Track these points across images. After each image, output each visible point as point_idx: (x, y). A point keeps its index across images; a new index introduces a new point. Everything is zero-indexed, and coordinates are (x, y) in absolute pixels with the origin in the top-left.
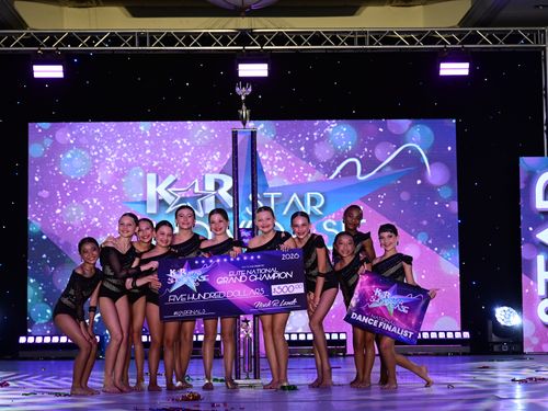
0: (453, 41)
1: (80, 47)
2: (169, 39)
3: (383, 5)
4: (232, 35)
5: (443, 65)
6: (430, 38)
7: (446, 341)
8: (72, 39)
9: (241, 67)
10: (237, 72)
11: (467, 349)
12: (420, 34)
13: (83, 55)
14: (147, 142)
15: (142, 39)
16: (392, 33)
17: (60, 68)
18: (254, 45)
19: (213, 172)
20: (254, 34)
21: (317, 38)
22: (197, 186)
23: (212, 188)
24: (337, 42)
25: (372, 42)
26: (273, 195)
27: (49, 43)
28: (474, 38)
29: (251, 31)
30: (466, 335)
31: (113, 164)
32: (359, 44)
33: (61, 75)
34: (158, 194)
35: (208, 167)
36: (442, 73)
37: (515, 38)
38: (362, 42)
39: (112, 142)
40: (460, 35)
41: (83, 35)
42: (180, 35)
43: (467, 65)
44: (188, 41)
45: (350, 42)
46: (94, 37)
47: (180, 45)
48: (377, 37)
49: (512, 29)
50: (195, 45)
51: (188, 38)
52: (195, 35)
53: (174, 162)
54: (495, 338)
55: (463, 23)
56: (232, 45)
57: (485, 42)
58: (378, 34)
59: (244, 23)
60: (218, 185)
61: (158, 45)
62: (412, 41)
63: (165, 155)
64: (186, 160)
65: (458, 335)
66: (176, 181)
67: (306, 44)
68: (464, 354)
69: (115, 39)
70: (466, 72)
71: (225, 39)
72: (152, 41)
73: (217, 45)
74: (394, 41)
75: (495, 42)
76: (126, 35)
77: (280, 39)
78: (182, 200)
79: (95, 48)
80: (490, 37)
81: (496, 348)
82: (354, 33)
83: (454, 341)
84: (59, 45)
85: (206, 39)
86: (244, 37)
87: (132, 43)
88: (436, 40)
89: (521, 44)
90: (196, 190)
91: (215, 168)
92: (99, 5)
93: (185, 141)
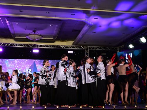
0: (70, 48)
2: (21, 45)
3: (59, 41)
4: (32, 45)
5: (68, 52)
6: (66, 47)
8: (4, 44)
9: (34, 50)
12: (65, 46)
13: (6, 47)
15: (16, 45)
17: (1, 49)
18: (36, 47)
21: (47, 46)
24: (51, 47)
25: (57, 47)
28: (74, 47)
29: (36, 44)
33: (2, 51)
37: (81, 48)
38: (55, 47)
41: (6, 44)
42: (23, 44)
44: (25, 46)
45: (53, 47)
46: (8, 44)
47: (23, 46)
49: (80, 46)
51: (25, 45)
52: (26, 45)
55: (72, 45)
56: (32, 47)
58: (58, 46)
60: (28, 71)
62: (63, 47)
64: (23, 66)
66: (21, 70)
67: (45, 47)
69: (11, 45)
70: (72, 53)
72: (18, 45)
73: (30, 46)
74: (60, 47)
75: (77, 48)
76: (13, 44)
77: (41, 46)
79: (8, 46)
80: (77, 47)
82: (54, 45)
84: (1, 45)
85: (28, 45)
86: (34, 45)
87: (15, 45)
88: (67, 47)
89: (82, 49)
90: (25, 71)
91: (28, 67)
92: (9, 39)
93: (23, 63)
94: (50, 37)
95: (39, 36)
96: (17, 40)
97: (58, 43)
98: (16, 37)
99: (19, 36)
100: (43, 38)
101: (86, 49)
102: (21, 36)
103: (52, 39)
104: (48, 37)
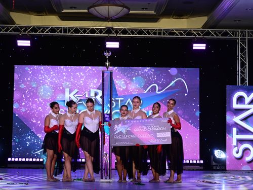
0: (199, 34)
1: (38, 33)
2: (77, 30)
3: (169, 18)
4: (104, 29)
5: (194, 45)
6: (189, 33)
7: (193, 164)
8: (35, 29)
9: (107, 43)
10: (106, 46)
11: (202, 168)
12: (185, 31)
13: (39, 37)
14: (64, 74)
15: (65, 30)
16: (173, 30)
17: (29, 42)
18: (113, 34)
19: (94, 88)
20: (113, 29)
21: (140, 32)
22: (87, 94)
23: (94, 95)
24: (149, 33)
25: (164, 34)
26: (120, 99)
27: (25, 31)
28: (208, 34)
30: (202, 162)
31: (49, 83)
33: (29, 45)
34: (70, 97)
35: (92, 85)
36: (194, 48)
37: (226, 34)
38: (160, 34)
39: (49, 73)
40: (202, 32)
41: (40, 28)
42: (81, 29)
43: (205, 45)
44: (85, 32)
45: (155, 33)
46: (44, 29)
47: (81, 33)
48: (167, 32)
49: (224, 30)
50: (88, 33)
51: (85, 30)
52: (88, 29)
53: (76, 83)
54: (214, 163)
55: (204, 27)
56: (104, 34)
57: (213, 35)
58: (167, 31)
59: (109, 24)
60: (96, 94)
61: (72, 33)
62: (181, 34)
63: (72, 80)
64: (82, 82)
65: (198, 162)
66: (78, 92)
67: (136, 34)
68: (200, 170)
69: (53, 30)
70: (204, 48)
71: (101, 31)
72: (69, 31)
73: (97, 33)
74: (173, 34)
75: (217, 35)
76: (58, 28)
77: (125, 32)
78: (80, 100)
79: (45, 33)
80: (215, 33)
81: (214, 168)
82: (157, 30)
83: (196, 164)
84: (29, 32)
85: (93, 31)
86: (109, 30)
87: (60, 32)
88: (192, 34)
89: (228, 37)
90: (87, 96)
91: (95, 86)
92: (46, 15)
93: (81, 74)
94: (146, 9)
95: (120, 8)
96: (64, 17)
97: (166, 23)
98: (65, 11)
99: (71, 8)
100: (131, 12)
101: (240, 37)
102: (75, 8)
103: (153, 12)
104: (143, 9)
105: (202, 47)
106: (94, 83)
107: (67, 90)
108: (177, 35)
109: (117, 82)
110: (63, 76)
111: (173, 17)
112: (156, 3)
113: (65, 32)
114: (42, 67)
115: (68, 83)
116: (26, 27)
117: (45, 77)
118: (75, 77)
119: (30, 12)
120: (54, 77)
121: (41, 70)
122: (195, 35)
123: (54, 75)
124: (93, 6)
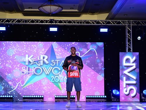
1: (10, 23)
2: (33, 21)
3: (87, 14)
4: (48, 20)
5: (101, 29)
7: (100, 98)
8: (8, 21)
9: (50, 28)
10: (49, 30)
11: (106, 100)
12: (95, 21)
13: (11, 25)
14: (24, 46)
15: (26, 21)
16: (89, 21)
17: (5, 28)
18: (54, 23)
19: (42, 54)
20: (54, 20)
21: (70, 22)
22: (38, 58)
23: (42, 59)
24: (75, 23)
25: (83, 23)
26: (57, 61)
27: (2, 22)
28: (109, 23)
29: (53, 20)
30: (105, 97)
31: (15, 51)
32: (80, 23)
33: (5, 30)
34: (28, 60)
35: (41, 52)
36: (101, 31)
37: (119, 23)
38: (81, 23)
40: (105, 22)
41: (11, 20)
42: (35, 20)
43: (107, 29)
45: (78, 23)
46: (14, 20)
47: (35, 23)
48: (85, 22)
49: (118, 21)
50: (39, 23)
51: (37, 21)
52: (39, 20)
53: (32, 51)
54: (113, 98)
55: (107, 19)
56: (48, 23)
57: (112, 24)
58: (85, 21)
59: (52, 18)
60: (44, 58)
61: (30, 23)
62: (93, 23)
63: (29, 49)
64: (35, 51)
65: (103, 97)
66: (33, 57)
67: (67, 23)
68: (105, 102)
69: (19, 21)
70: (107, 31)
71: (47, 21)
72: (28, 21)
73: (45, 23)
74: (89, 23)
75: (114, 24)
76: (22, 20)
77: (60, 22)
78: (34, 62)
79: (14, 23)
80: (113, 23)
81: (113, 100)
82: (79, 21)
84: (5, 22)
85: (42, 21)
86: (51, 21)
87: (23, 22)
88: (99, 23)
89: (121, 24)
90: (38, 59)
91: (43, 53)
92: (15, 13)
93: (35, 45)
94: (73, 9)
95: (57, 7)
96: (26, 14)
97: (85, 17)
98: (25, 10)
99: (29, 8)
100: (63, 10)
101: (127, 25)
102: (31, 8)
103: (77, 10)
104: (71, 9)
105: (106, 30)
106: (42, 51)
107: (27, 56)
108: (91, 23)
109: (56, 50)
110: (24, 47)
111: (89, 14)
112: (78, 4)
113: (26, 22)
114: (11, 42)
115: (27, 51)
116: (3, 19)
117: (13, 47)
118: (31, 47)
119: (5, 11)
120: (19, 48)
121: (10, 43)
122: (101, 24)
123: (19, 46)
124: (42, 6)
